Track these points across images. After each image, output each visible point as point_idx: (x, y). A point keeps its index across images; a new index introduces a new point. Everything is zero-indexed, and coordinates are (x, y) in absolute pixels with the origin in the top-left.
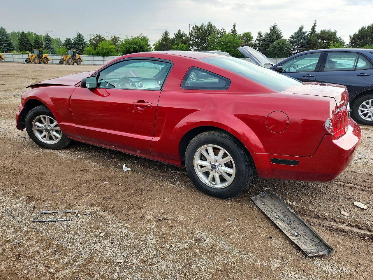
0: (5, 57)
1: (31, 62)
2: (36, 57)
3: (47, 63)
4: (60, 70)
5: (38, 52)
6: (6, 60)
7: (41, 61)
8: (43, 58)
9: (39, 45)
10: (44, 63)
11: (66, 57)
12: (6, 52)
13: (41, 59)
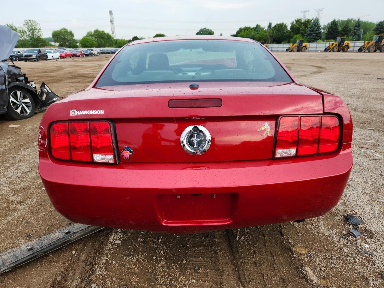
0: (310, 46)
1: (330, 50)
2: (336, 45)
3: (346, 51)
4: (359, 58)
5: (341, 40)
6: (310, 49)
7: (341, 49)
8: (344, 45)
9: (346, 32)
10: (344, 51)
11: (368, 43)
12: (313, 41)
13: (342, 47)
